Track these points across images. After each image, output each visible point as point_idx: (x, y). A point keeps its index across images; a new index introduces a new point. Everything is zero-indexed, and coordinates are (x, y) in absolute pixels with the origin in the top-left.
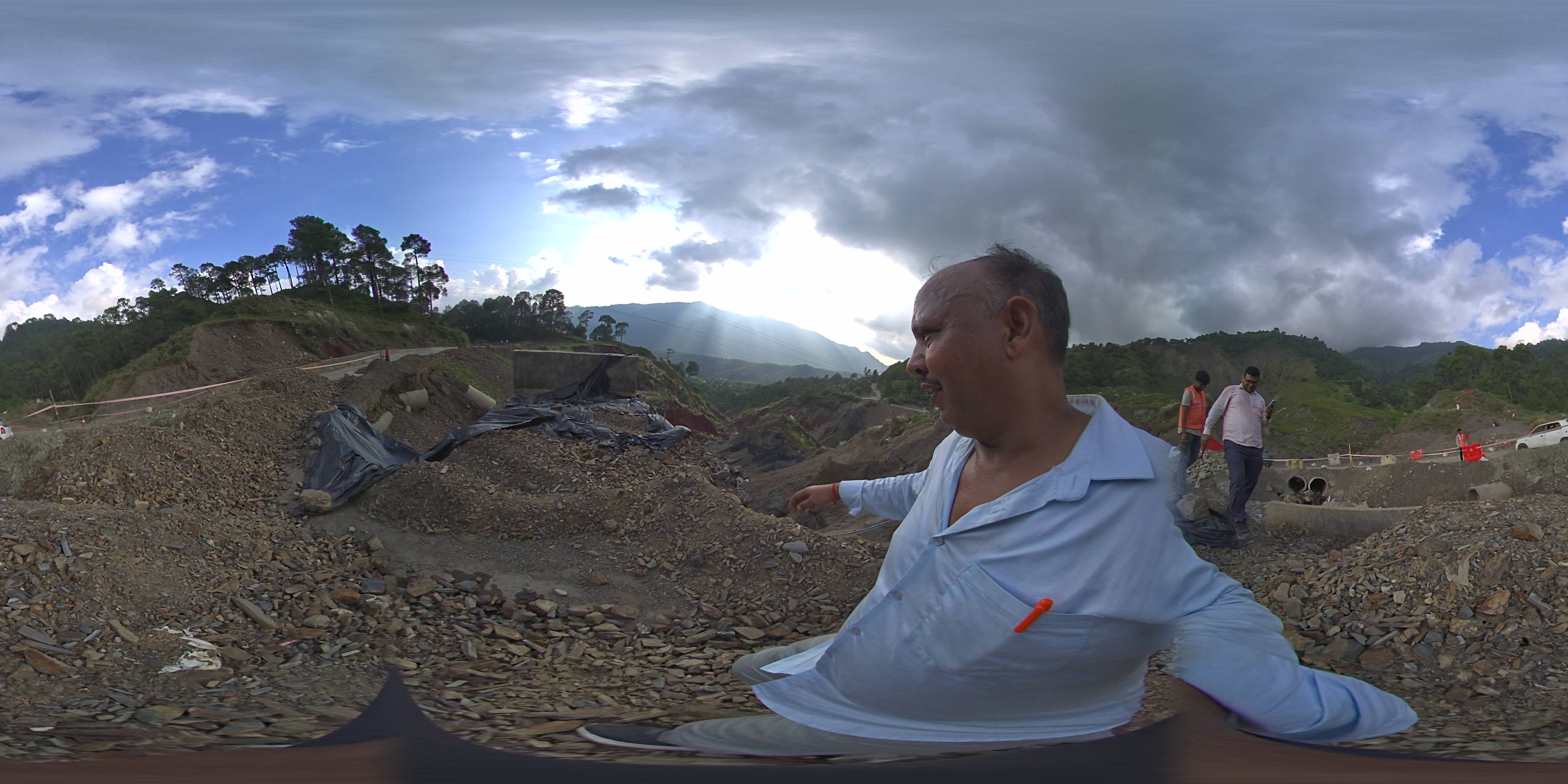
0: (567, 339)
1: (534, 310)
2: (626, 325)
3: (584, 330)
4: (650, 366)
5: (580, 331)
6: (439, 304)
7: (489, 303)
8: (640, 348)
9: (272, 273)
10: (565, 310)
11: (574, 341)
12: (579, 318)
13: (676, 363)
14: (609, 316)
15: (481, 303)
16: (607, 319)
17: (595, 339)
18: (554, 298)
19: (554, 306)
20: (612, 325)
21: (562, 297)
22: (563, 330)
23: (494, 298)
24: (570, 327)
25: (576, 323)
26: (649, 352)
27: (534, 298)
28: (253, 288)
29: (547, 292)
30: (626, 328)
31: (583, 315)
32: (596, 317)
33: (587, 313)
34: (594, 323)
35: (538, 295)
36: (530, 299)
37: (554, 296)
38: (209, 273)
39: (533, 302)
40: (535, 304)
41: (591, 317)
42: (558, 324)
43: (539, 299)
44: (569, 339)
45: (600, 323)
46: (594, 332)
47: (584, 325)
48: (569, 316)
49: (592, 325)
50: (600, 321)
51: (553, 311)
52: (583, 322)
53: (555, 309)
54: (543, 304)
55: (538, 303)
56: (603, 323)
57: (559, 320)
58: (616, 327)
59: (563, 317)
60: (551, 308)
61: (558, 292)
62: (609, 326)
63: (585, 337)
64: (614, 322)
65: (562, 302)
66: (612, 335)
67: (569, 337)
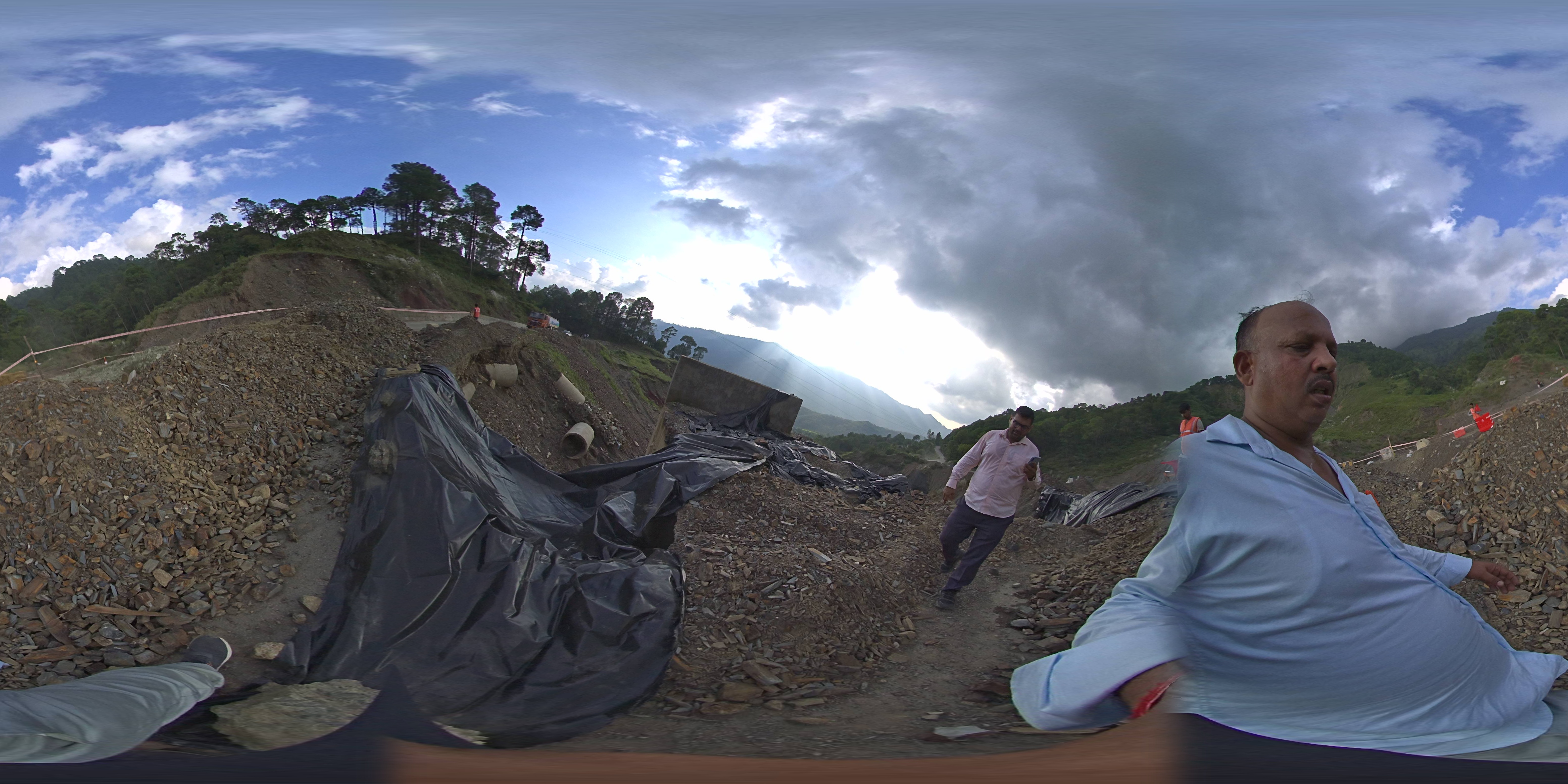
0: (643, 348)
1: (622, 313)
2: (705, 350)
3: (664, 344)
5: (659, 345)
6: (530, 283)
7: (579, 293)
9: (356, 216)
10: (651, 321)
11: (649, 352)
12: (663, 332)
14: (691, 338)
15: (571, 292)
16: (689, 340)
17: (673, 356)
18: (644, 306)
19: (643, 315)
20: (693, 347)
21: (652, 308)
23: (585, 291)
24: (650, 336)
27: (625, 302)
29: (639, 299)
31: (667, 330)
32: (679, 335)
33: (671, 330)
34: (675, 340)
35: (630, 300)
36: (621, 301)
37: (645, 304)
39: (623, 304)
40: (625, 307)
41: (673, 334)
42: (640, 333)
43: (630, 304)
44: (646, 349)
45: (681, 343)
46: (674, 349)
47: (665, 340)
48: (654, 328)
49: (673, 342)
50: (681, 340)
51: (639, 318)
52: (665, 337)
53: (642, 317)
54: (632, 309)
55: (627, 307)
56: (685, 343)
57: (643, 328)
58: (696, 350)
59: (647, 326)
60: (639, 315)
61: (650, 302)
62: (689, 347)
63: (663, 352)
64: (695, 345)
65: (651, 312)
66: (691, 356)
67: (648, 348)
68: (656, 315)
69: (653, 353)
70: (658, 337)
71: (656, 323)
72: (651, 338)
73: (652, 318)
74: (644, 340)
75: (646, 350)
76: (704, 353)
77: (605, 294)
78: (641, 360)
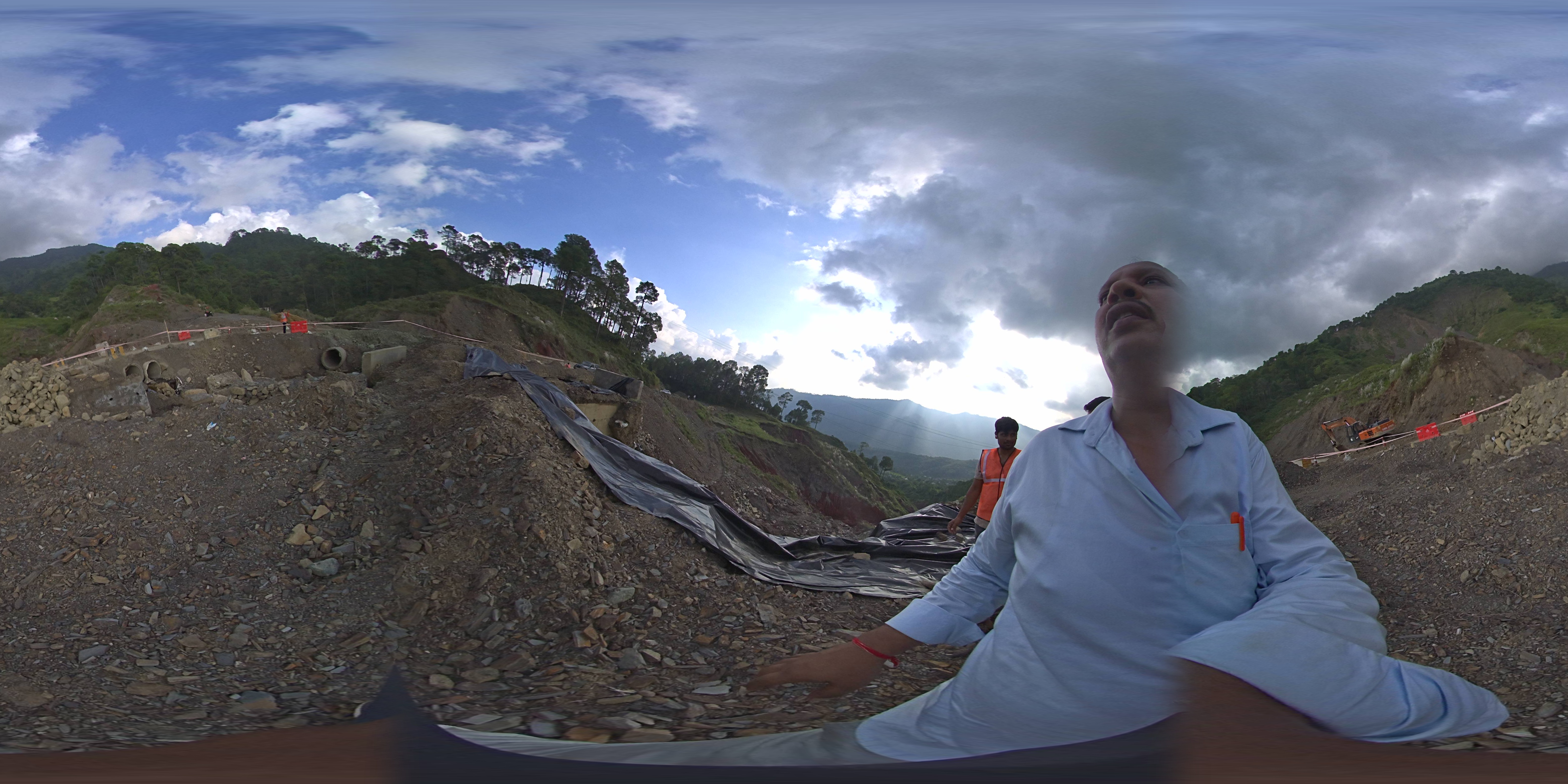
0: (760, 414)
1: (739, 379)
2: (824, 413)
3: (780, 410)
4: (837, 456)
5: (776, 410)
6: (656, 349)
7: (700, 363)
8: (832, 438)
9: (529, 267)
10: (767, 388)
11: (766, 418)
12: (778, 398)
13: (868, 456)
14: (807, 402)
15: (694, 359)
16: (805, 404)
17: (790, 421)
18: (759, 374)
19: (757, 381)
20: (809, 411)
21: (767, 375)
22: (760, 405)
23: (707, 359)
24: (767, 404)
25: (774, 402)
26: (841, 443)
27: (742, 369)
28: (506, 272)
29: (755, 367)
30: (822, 416)
31: (783, 396)
32: (796, 400)
33: (786, 395)
34: (792, 406)
35: (745, 367)
36: (737, 368)
37: (760, 372)
38: (475, 244)
39: (739, 372)
40: (741, 374)
41: (789, 400)
42: (757, 399)
43: (745, 371)
44: (763, 415)
45: (797, 407)
46: (791, 413)
47: (782, 407)
48: (769, 394)
49: (790, 407)
50: (797, 404)
51: (755, 385)
52: (780, 402)
53: (758, 385)
54: (748, 376)
55: (743, 374)
56: (801, 407)
57: (759, 395)
58: (812, 413)
59: (763, 393)
60: (755, 382)
61: (765, 370)
62: (805, 411)
63: (781, 417)
64: (811, 408)
65: (766, 379)
66: (807, 420)
67: (764, 413)
69: (770, 418)
71: (771, 390)
73: (767, 385)
77: (723, 362)
78: (751, 424)
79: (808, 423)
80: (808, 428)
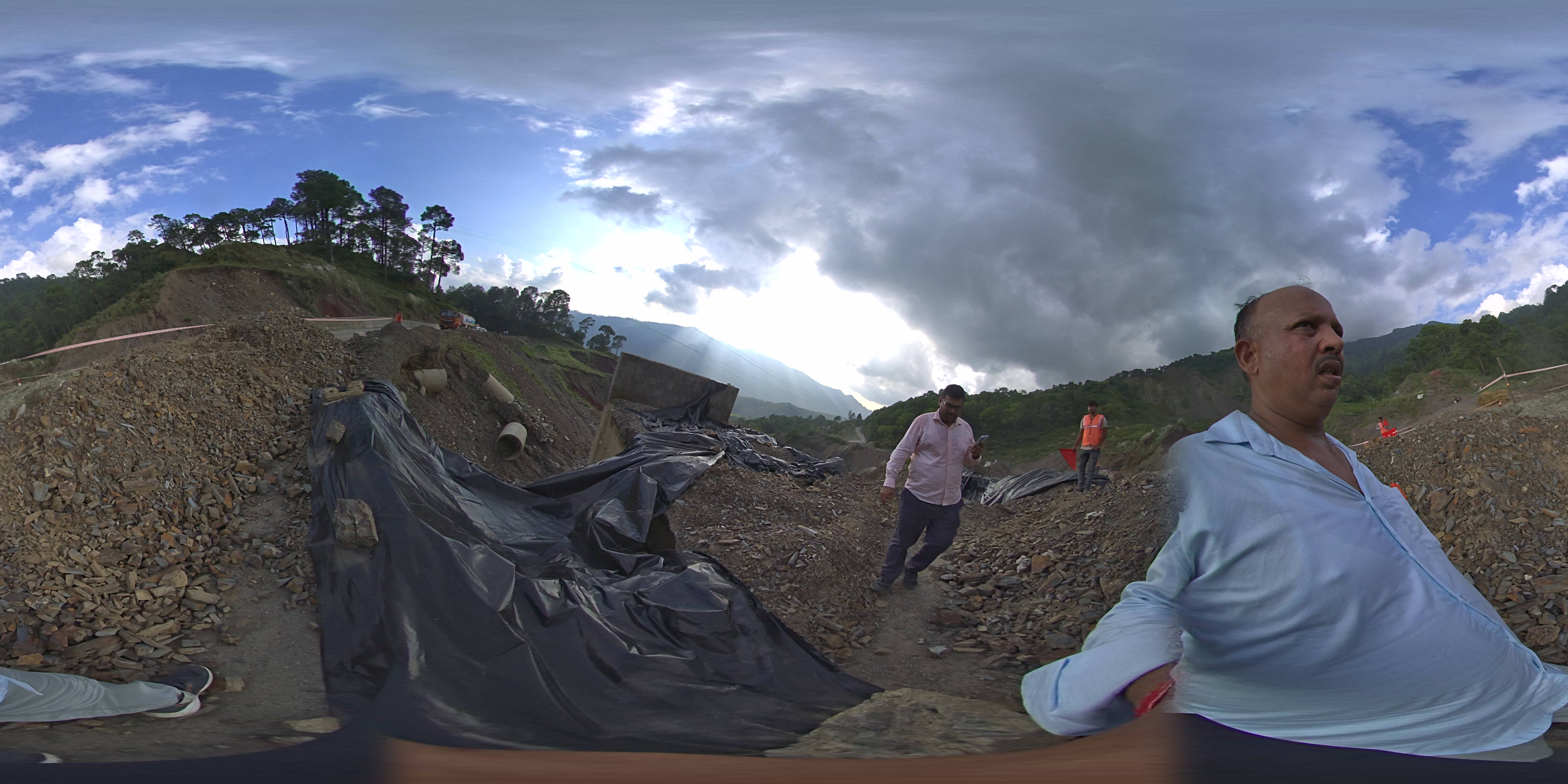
0: (562, 341)
1: (538, 307)
2: (624, 338)
3: (583, 335)
5: (578, 337)
6: (446, 283)
7: (494, 290)
9: (269, 227)
10: (569, 313)
11: (569, 344)
12: (580, 323)
14: (609, 327)
15: (487, 289)
16: (607, 329)
17: (592, 347)
18: (560, 298)
19: (559, 307)
20: (612, 337)
21: (569, 299)
23: (500, 287)
27: (541, 295)
29: (555, 292)
31: (584, 321)
32: (597, 325)
33: (588, 320)
34: (594, 331)
35: (546, 293)
36: (537, 295)
37: (561, 296)
39: (539, 298)
40: (541, 301)
41: (591, 325)
42: (558, 325)
43: (546, 297)
44: (567, 342)
45: (599, 332)
46: (593, 339)
47: (583, 331)
48: (571, 319)
49: (592, 332)
50: (600, 330)
51: (556, 311)
52: (583, 328)
53: (559, 310)
54: (548, 302)
55: (544, 300)
56: (603, 333)
57: (560, 321)
58: (615, 339)
59: (564, 319)
60: (556, 308)
61: (566, 294)
62: (608, 337)
63: (582, 343)
64: (613, 333)
65: (568, 304)
66: (610, 345)
67: (567, 340)
68: (572, 306)
69: (572, 345)
70: (576, 328)
71: (573, 315)
72: (570, 330)
73: (569, 310)
74: (563, 332)
75: (565, 342)
76: (623, 342)
77: (520, 289)
78: (560, 353)
79: (609, 348)
80: (610, 354)
